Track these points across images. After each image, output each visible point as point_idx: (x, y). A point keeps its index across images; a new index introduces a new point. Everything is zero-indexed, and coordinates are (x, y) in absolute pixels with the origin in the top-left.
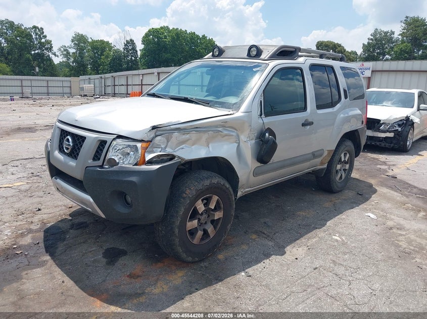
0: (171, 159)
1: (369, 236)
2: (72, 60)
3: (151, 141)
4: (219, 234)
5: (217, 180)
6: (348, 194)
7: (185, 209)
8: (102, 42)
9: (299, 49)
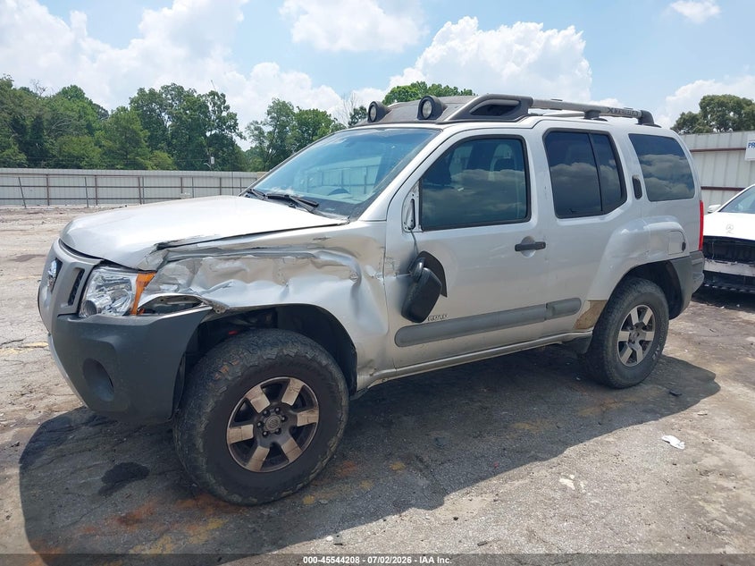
0: (194, 305)
1: (643, 485)
2: (267, 143)
3: (156, 272)
4: (307, 457)
5: (297, 347)
6: (650, 391)
7: (216, 403)
8: (315, 112)
9: (529, 102)
